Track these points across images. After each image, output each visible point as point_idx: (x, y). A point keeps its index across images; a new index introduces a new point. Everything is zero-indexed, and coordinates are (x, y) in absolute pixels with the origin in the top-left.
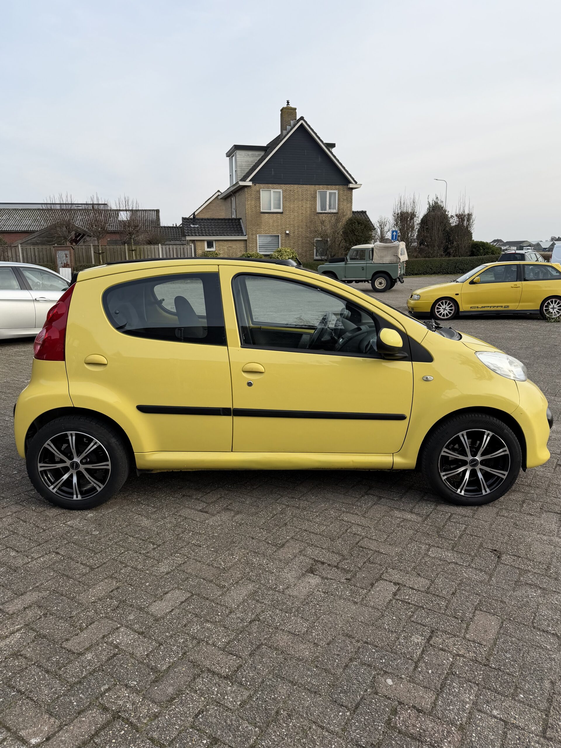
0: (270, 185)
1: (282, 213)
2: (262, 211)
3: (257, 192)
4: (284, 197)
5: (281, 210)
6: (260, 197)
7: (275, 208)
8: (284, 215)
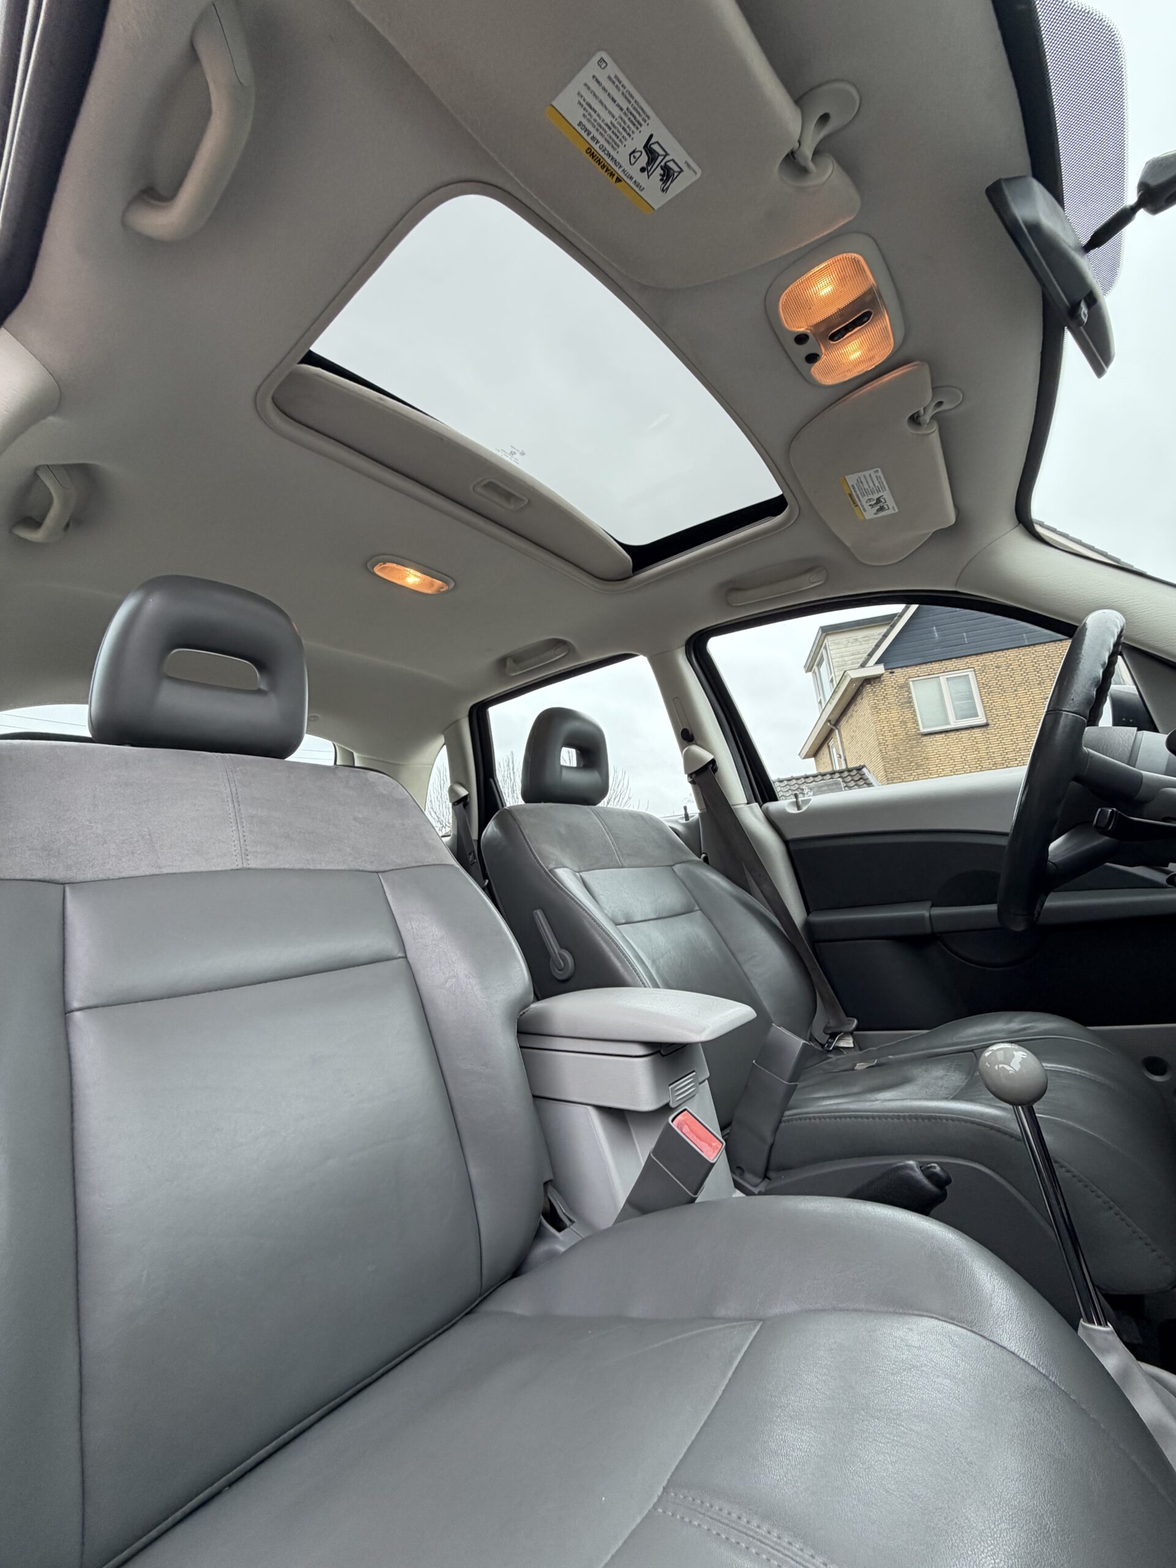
0: (936, 666)
1: (986, 725)
2: (923, 730)
3: (901, 687)
4: (981, 686)
5: (981, 720)
6: (911, 698)
7: (958, 718)
8: (990, 730)
